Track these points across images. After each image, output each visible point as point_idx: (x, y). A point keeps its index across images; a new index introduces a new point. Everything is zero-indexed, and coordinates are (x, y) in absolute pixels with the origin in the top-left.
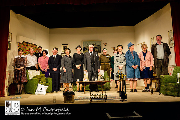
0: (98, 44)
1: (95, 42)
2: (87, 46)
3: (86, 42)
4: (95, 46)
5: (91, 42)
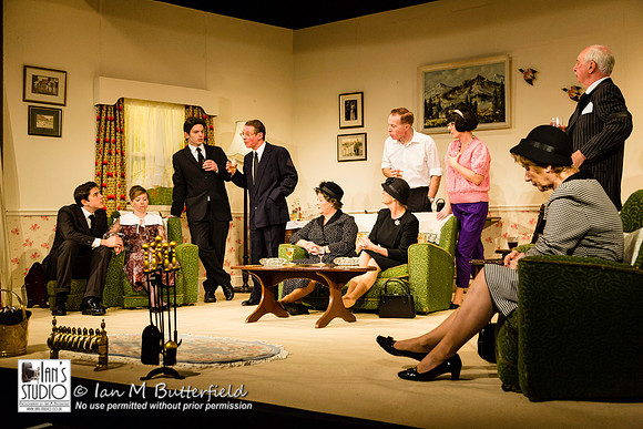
0: (491, 76)
1: (479, 67)
2: (441, 91)
3: (439, 73)
4: (476, 89)
5: (458, 72)
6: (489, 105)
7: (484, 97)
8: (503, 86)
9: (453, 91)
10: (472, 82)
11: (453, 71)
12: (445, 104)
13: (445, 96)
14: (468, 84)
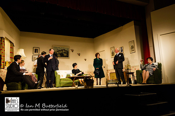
1: (64, 48)
2: (57, 50)
3: (56, 47)
4: (64, 51)
5: (60, 48)
6: (66, 54)
7: (65, 53)
8: (68, 52)
9: (59, 51)
10: (63, 50)
11: (59, 47)
12: (58, 53)
13: (58, 51)
14: (62, 50)
